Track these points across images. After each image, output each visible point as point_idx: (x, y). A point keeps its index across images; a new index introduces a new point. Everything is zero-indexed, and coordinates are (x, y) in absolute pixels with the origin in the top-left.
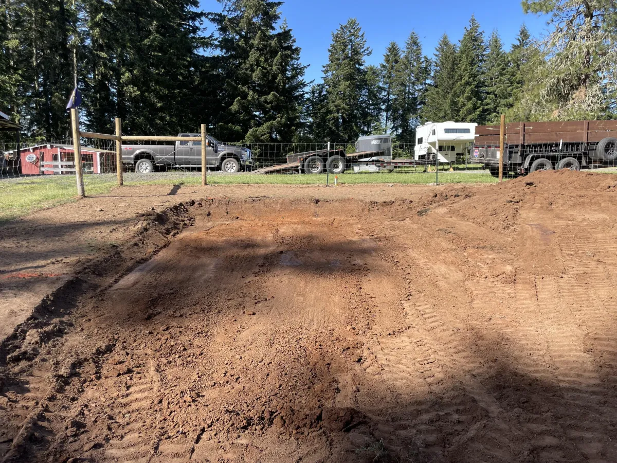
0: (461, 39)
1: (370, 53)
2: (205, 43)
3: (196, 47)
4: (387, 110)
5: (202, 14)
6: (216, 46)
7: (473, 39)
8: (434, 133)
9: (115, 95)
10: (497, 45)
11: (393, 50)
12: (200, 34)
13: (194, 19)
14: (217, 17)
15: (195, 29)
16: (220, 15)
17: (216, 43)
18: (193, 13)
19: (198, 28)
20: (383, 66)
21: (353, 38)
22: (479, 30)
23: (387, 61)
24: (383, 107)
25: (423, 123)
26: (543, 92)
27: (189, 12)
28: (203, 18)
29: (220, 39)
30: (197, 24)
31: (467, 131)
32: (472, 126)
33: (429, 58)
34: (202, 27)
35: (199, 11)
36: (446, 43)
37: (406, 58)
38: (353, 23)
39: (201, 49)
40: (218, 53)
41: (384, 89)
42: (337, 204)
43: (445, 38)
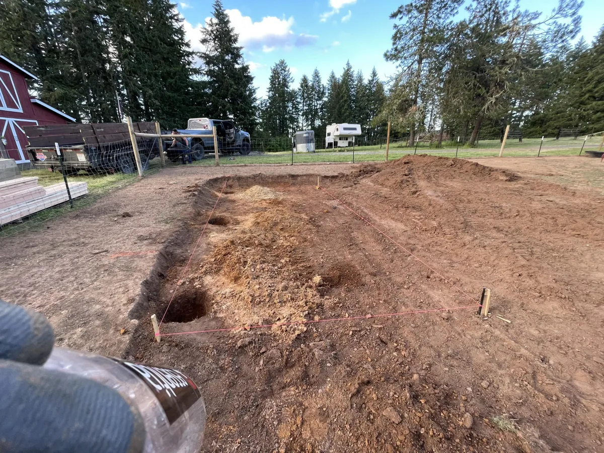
0: (342, 75)
1: (293, 81)
2: (197, 71)
3: (191, 75)
4: (303, 115)
5: (193, 53)
6: (204, 74)
7: (347, 75)
8: (337, 130)
9: (142, 105)
10: (360, 79)
11: (305, 80)
12: (192, 66)
13: (188, 56)
14: (203, 55)
15: (189, 63)
16: (205, 54)
17: (204, 72)
18: (187, 52)
19: (191, 62)
20: (300, 90)
21: (283, 72)
22: (352, 70)
23: (302, 86)
24: (301, 114)
25: (330, 124)
26: (395, 107)
27: (184, 51)
28: (194, 55)
29: (206, 70)
30: (190, 59)
31: (355, 129)
32: (358, 126)
33: (325, 85)
34: (193, 61)
35: (190, 50)
36: (333, 77)
37: (313, 85)
38: (282, 62)
39: (195, 76)
40: (206, 78)
41: (300, 103)
42: (305, 177)
43: (333, 73)
